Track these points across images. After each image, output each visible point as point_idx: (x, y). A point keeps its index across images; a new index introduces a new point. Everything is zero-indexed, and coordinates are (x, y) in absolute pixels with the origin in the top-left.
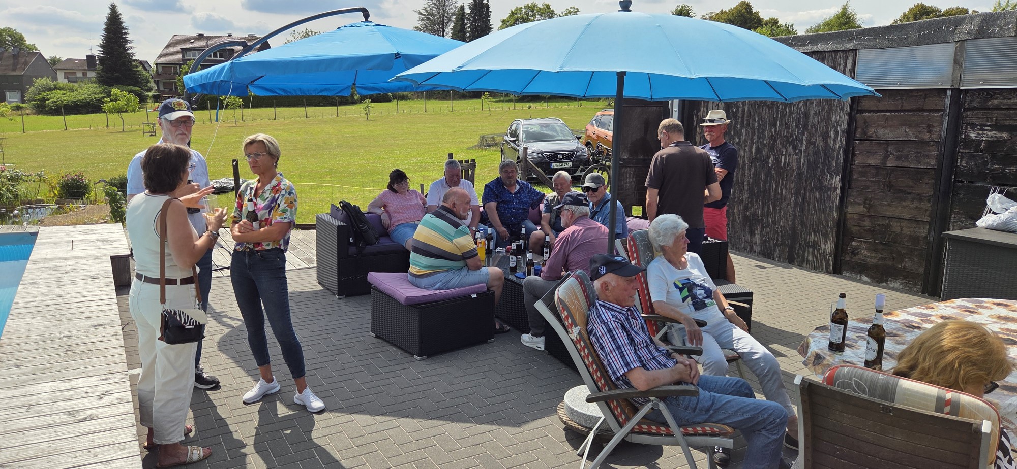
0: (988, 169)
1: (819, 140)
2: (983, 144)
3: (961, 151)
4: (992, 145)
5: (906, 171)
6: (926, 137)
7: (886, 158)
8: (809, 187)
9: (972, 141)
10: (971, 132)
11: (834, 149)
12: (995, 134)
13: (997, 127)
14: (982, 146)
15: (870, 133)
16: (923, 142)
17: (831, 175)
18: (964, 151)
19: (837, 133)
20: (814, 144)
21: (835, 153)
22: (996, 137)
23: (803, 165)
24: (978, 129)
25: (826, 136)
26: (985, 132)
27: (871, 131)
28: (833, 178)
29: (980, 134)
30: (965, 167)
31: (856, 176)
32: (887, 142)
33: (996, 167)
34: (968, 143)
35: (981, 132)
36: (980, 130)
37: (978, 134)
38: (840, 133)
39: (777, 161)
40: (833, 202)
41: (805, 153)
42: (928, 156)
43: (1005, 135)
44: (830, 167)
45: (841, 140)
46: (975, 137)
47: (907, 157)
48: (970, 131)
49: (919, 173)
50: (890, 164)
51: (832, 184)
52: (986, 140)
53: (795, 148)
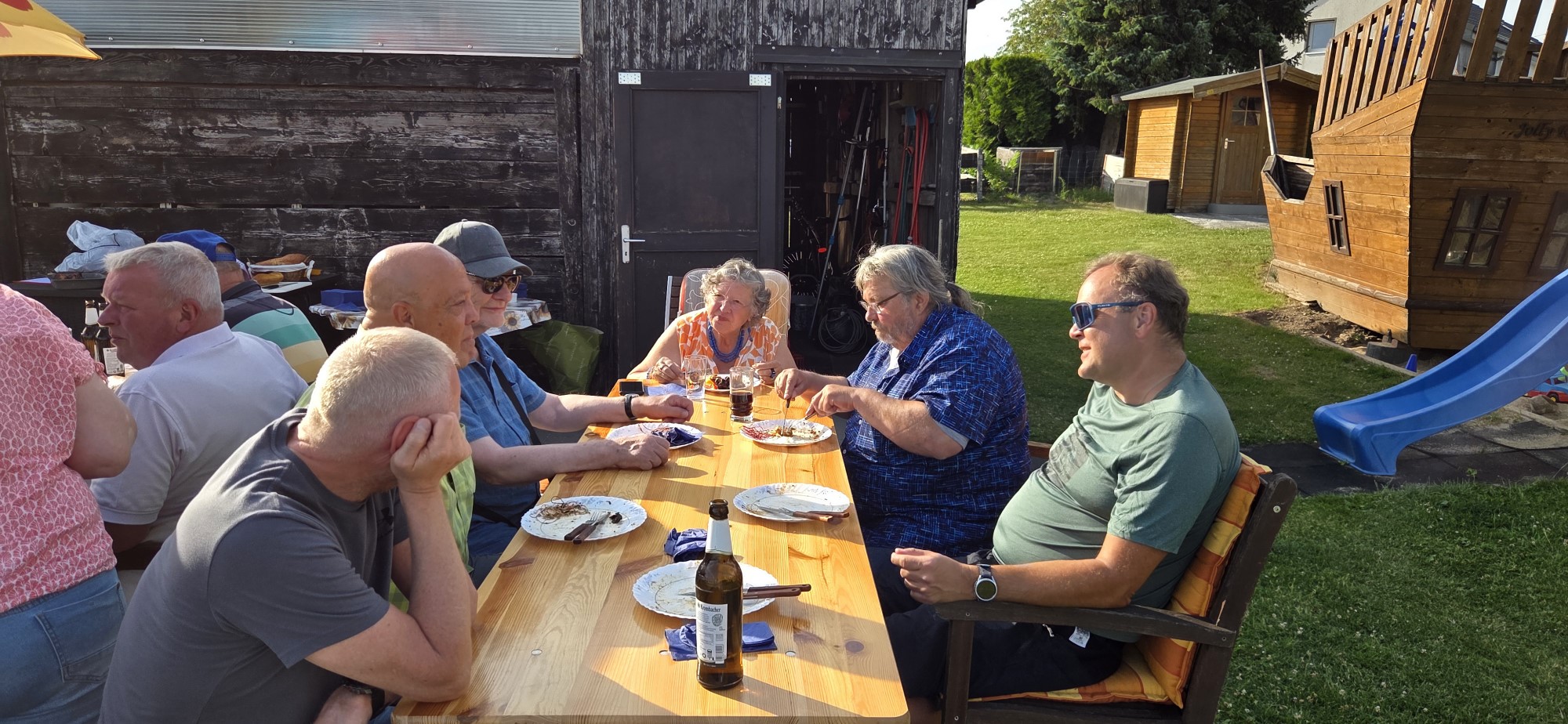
0: (61, 182)
2: (45, 140)
3: (14, 153)
4: (60, 141)
9: (26, 135)
10: (22, 120)
12: (60, 124)
13: (59, 112)
14: (44, 144)
18: (19, 153)
22: (62, 128)
24: (31, 115)
26: (44, 121)
29: (37, 125)
30: (28, 180)
33: (72, 177)
34: (22, 139)
35: (37, 121)
36: (36, 117)
37: (34, 123)
43: (73, 124)
46: (32, 129)
48: (19, 119)
52: (48, 135)
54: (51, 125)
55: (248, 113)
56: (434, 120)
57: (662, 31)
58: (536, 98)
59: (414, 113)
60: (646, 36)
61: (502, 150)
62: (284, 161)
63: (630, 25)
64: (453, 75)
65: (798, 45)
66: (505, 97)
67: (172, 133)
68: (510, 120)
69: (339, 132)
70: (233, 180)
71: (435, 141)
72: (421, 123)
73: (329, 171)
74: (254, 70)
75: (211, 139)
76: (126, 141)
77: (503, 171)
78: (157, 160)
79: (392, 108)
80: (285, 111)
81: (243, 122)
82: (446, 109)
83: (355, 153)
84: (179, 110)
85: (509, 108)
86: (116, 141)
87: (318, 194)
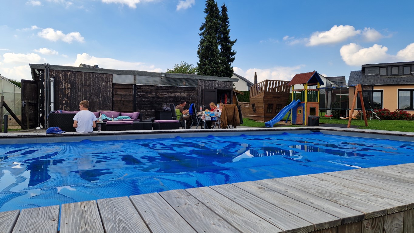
4: (142, 95)
5: (127, 101)
6: (130, 94)
7: (122, 98)
15: (117, 93)
16: (130, 95)
17: (109, 103)
18: (138, 97)
19: (110, 93)
20: (104, 96)
21: (110, 98)
23: (101, 101)
25: (107, 94)
31: (115, 103)
32: (122, 95)
33: (143, 99)
34: (138, 95)
35: (140, 93)
41: (101, 98)
42: (130, 98)
43: (144, 94)
44: (109, 101)
45: (111, 95)
47: (126, 98)
48: (138, 93)
49: (129, 102)
50: (123, 99)
51: (110, 105)
53: (97, 97)
55: (164, 92)
56: (183, 94)
57: (206, 85)
58: (193, 91)
59: (181, 93)
60: (204, 86)
61: (189, 97)
62: (167, 98)
63: (203, 84)
64: (185, 89)
65: (218, 87)
66: (190, 91)
67: (155, 95)
68: (191, 94)
69: (173, 95)
70: (161, 100)
71: (183, 96)
72: (182, 94)
73: (172, 99)
74: (164, 88)
75: (159, 95)
76: (150, 95)
77: (190, 99)
78: (153, 98)
79: (179, 92)
80: (168, 92)
81: (163, 94)
82: (184, 92)
83: (174, 97)
84: (156, 92)
85: (191, 92)
87: (170, 102)
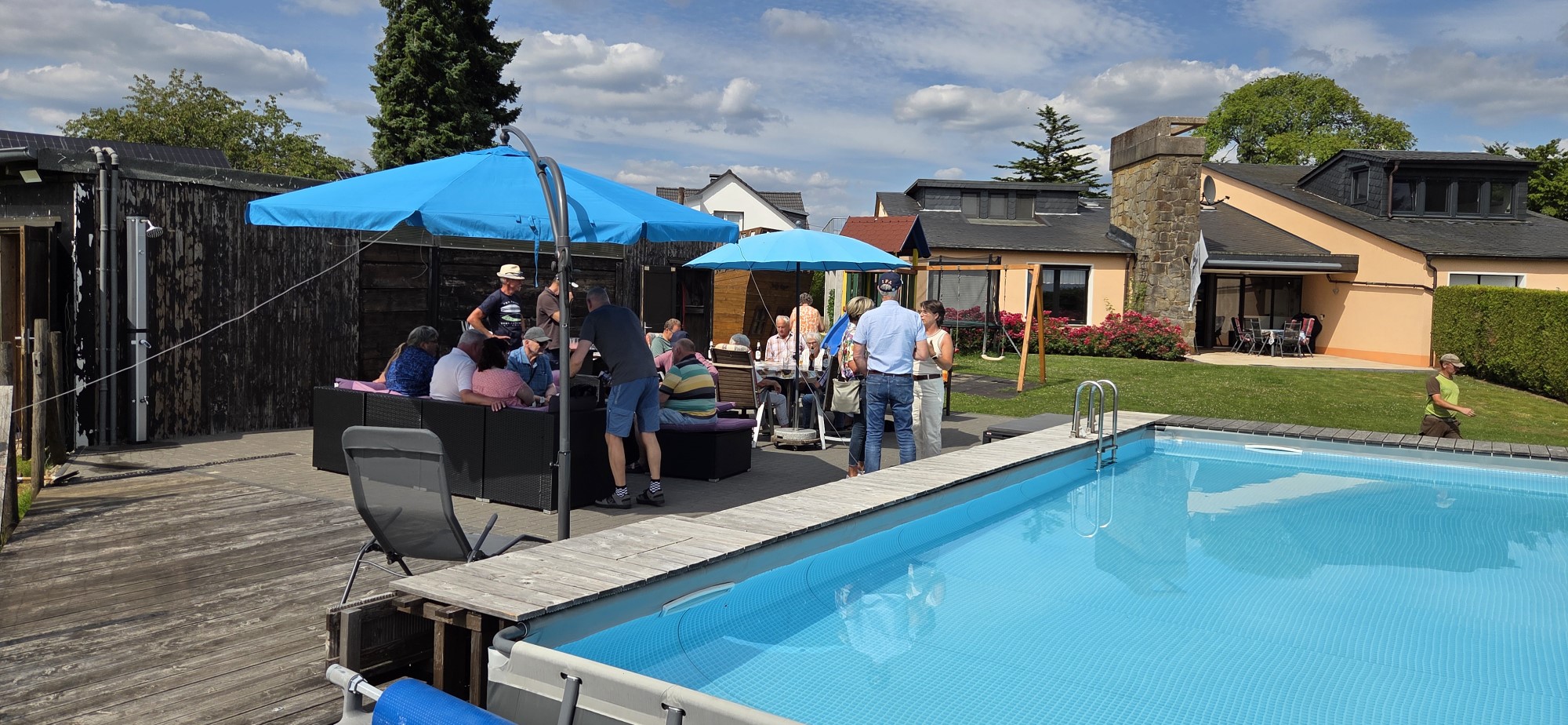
1: (333, 290)
2: (452, 290)
3: (441, 296)
5: (406, 314)
6: (419, 284)
7: (390, 304)
8: (327, 340)
9: (446, 287)
10: (446, 281)
11: (349, 299)
12: (459, 282)
15: (375, 283)
16: (418, 290)
17: (348, 324)
18: (444, 296)
19: (350, 282)
21: (351, 302)
22: (459, 284)
23: (319, 316)
26: (452, 281)
27: (376, 281)
28: (351, 329)
29: (450, 283)
30: (445, 308)
32: (390, 290)
36: (450, 279)
38: (353, 283)
39: (287, 315)
40: (353, 351)
41: (320, 304)
42: (420, 301)
43: (464, 283)
44: (347, 316)
45: (355, 289)
46: (447, 284)
47: (405, 302)
48: (444, 280)
50: (395, 309)
51: (350, 333)
52: (454, 287)
54: (456, 282)
58: (610, 273)
63: (637, 248)
66: (602, 273)
82: (584, 278)
86: (478, 290)
